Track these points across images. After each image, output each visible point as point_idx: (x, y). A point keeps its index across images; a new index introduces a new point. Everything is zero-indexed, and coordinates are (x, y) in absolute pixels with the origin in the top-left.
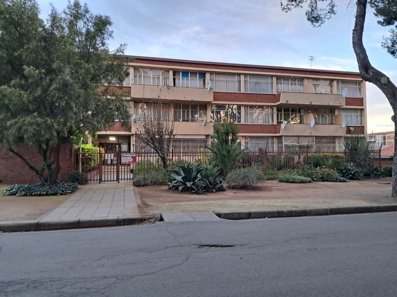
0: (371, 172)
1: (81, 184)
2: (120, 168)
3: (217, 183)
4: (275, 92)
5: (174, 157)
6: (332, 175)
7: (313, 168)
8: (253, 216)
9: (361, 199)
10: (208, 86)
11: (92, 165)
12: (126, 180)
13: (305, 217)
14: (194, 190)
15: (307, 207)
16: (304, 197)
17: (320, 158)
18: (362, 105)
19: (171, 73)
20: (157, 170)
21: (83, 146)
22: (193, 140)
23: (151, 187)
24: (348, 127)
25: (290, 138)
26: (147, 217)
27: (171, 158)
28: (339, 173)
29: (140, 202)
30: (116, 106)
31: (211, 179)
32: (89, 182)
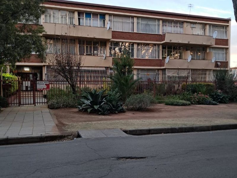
0: (234, 98)
1: (3, 107)
2: (36, 93)
3: (119, 106)
4: (161, 33)
5: (81, 85)
6: (206, 100)
7: (191, 94)
8: (152, 132)
9: (232, 118)
10: (108, 26)
11: (12, 91)
12: (41, 104)
13: (193, 133)
14: (100, 111)
15: (193, 125)
16: (188, 117)
17: (196, 86)
18: (227, 45)
19: (76, 14)
20: (67, 95)
21: (3, 75)
22: (95, 71)
23: (63, 109)
24: (216, 62)
25: (172, 70)
26: (66, 134)
27: (79, 85)
28: (211, 97)
29: (57, 122)
30: (33, 40)
31: (114, 103)
32: (10, 105)
